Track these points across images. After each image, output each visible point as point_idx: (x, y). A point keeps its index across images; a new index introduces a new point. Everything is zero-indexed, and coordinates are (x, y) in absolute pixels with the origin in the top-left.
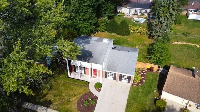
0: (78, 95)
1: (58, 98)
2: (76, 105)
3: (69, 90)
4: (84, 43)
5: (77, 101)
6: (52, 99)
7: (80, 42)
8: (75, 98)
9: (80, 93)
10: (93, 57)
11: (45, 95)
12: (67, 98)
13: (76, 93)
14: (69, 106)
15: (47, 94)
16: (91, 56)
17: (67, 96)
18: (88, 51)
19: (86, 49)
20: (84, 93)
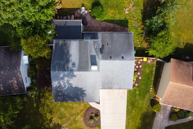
0: (81, 112)
1: (64, 119)
2: (83, 122)
3: (70, 110)
4: (66, 76)
5: (82, 119)
6: (60, 122)
7: (61, 76)
8: (79, 116)
9: (82, 111)
10: (86, 94)
11: (51, 120)
12: (72, 118)
13: (79, 111)
14: (78, 125)
15: (52, 118)
16: (84, 94)
17: (71, 116)
18: (77, 88)
19: (74, 86)
20: (85, 110)
